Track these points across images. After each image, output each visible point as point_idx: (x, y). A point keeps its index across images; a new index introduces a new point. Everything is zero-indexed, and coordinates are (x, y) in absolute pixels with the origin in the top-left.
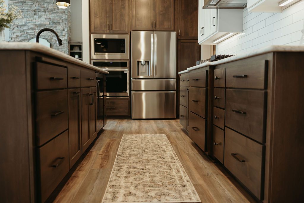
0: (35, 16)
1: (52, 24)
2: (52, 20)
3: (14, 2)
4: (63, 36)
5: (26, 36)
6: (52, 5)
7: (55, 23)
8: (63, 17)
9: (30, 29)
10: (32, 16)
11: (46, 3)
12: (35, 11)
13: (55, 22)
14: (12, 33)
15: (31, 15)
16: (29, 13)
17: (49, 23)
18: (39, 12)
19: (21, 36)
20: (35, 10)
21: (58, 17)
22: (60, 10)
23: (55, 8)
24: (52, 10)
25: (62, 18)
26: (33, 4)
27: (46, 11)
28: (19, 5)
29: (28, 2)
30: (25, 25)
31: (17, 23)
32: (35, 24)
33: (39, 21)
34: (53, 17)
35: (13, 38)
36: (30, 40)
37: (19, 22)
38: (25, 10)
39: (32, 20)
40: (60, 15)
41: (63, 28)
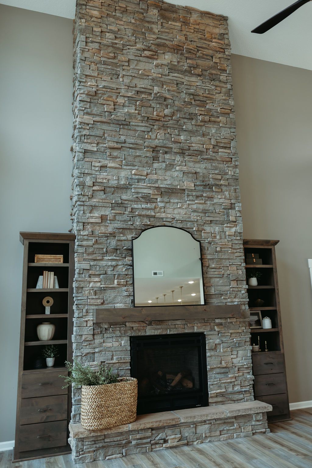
0: (156, 165)
1: (201, 188)
2: (201, 179)
3: (95, 119)
4: (229, 222)
5: (130, 220)
6: (199, 138)
7: (210, 187)
8: (230, 173)
9: (143, 200)
10: (146, 163)
11: (185, 133)
12: (155, 149)
13: (210, 183)
14: (85, 208)
15: (144, 160)
16: (137, 154)
17: (193, 185)
18: (166, 153)
19: (114, 219)
20: (156, 146)
21: (217, 172)
22: (220, 154)
23: (208, 147)
24: (201, 152)
25: (226, 174)
26: (151, 131)
27: (187, 153)
28: (110, 128)
29: (136, 124)
30: (126, 188)
31: (105, 181)
32: (157, 185)
33: (166, 178)
34: (205, 171)
35: (88, 223)
36: (143, 231)
37: (109, 177)
38: (127, 145)
39: (147, 174)
40: (221, 166)
41: (229, 202)
